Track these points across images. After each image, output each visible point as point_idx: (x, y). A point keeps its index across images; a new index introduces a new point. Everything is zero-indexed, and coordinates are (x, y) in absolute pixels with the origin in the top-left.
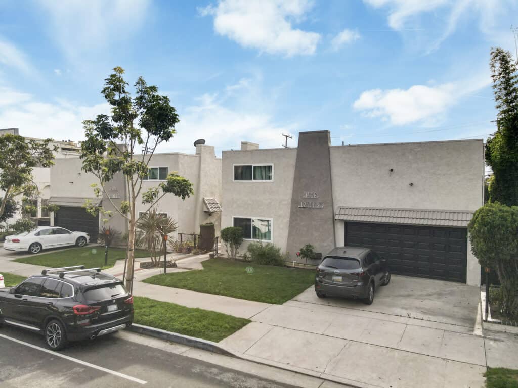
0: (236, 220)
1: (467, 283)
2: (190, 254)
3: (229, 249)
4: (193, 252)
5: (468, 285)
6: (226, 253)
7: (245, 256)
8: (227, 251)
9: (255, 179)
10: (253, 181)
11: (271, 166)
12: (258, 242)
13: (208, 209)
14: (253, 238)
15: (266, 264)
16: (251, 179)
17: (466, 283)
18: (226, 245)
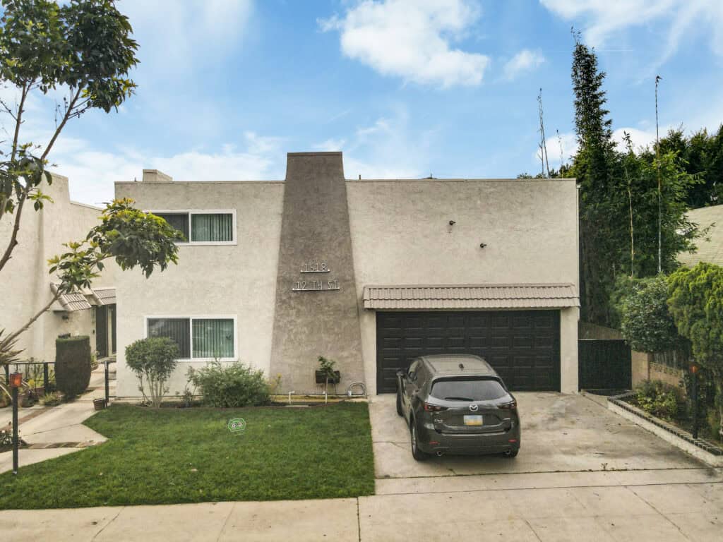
0: (152, 322)
1: (562, 391)
2: (36, 407)
3: (146, 385)
4: (41, 401)
5: (564, 395)
6: (140, 394)
7: (188, 394)
8: (141, 389)
9: (194, 239)
10: (191, 243)
11: (230, 216)
12: (213, 363)
13: (64, 305)
14: (194, 356)
15: (241, 406)
16: (188, 241)
17: (559, 391)
18: (140, 377)
